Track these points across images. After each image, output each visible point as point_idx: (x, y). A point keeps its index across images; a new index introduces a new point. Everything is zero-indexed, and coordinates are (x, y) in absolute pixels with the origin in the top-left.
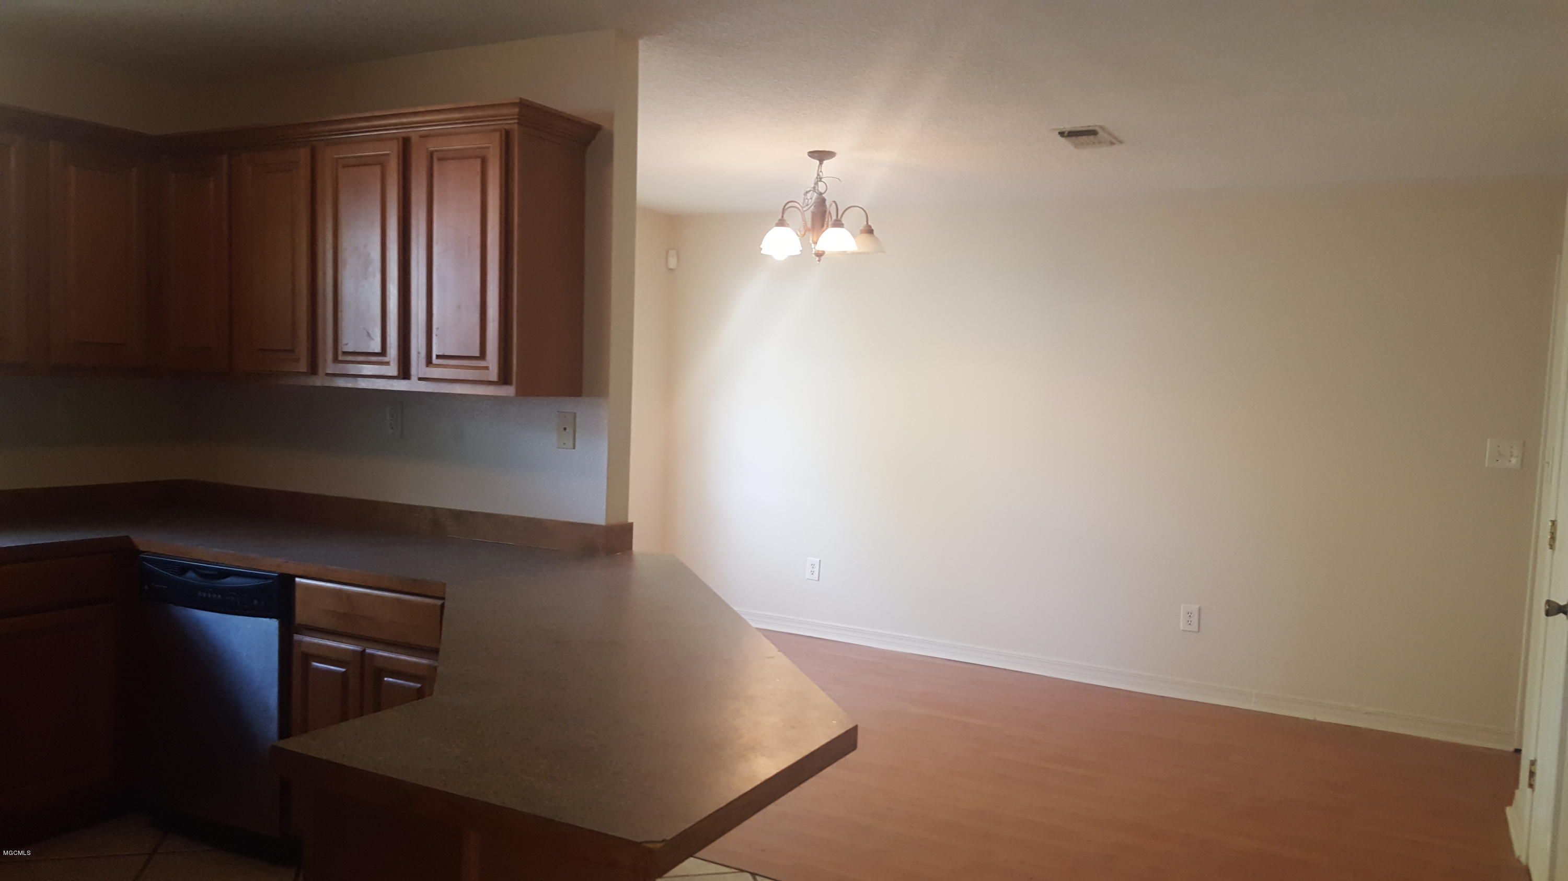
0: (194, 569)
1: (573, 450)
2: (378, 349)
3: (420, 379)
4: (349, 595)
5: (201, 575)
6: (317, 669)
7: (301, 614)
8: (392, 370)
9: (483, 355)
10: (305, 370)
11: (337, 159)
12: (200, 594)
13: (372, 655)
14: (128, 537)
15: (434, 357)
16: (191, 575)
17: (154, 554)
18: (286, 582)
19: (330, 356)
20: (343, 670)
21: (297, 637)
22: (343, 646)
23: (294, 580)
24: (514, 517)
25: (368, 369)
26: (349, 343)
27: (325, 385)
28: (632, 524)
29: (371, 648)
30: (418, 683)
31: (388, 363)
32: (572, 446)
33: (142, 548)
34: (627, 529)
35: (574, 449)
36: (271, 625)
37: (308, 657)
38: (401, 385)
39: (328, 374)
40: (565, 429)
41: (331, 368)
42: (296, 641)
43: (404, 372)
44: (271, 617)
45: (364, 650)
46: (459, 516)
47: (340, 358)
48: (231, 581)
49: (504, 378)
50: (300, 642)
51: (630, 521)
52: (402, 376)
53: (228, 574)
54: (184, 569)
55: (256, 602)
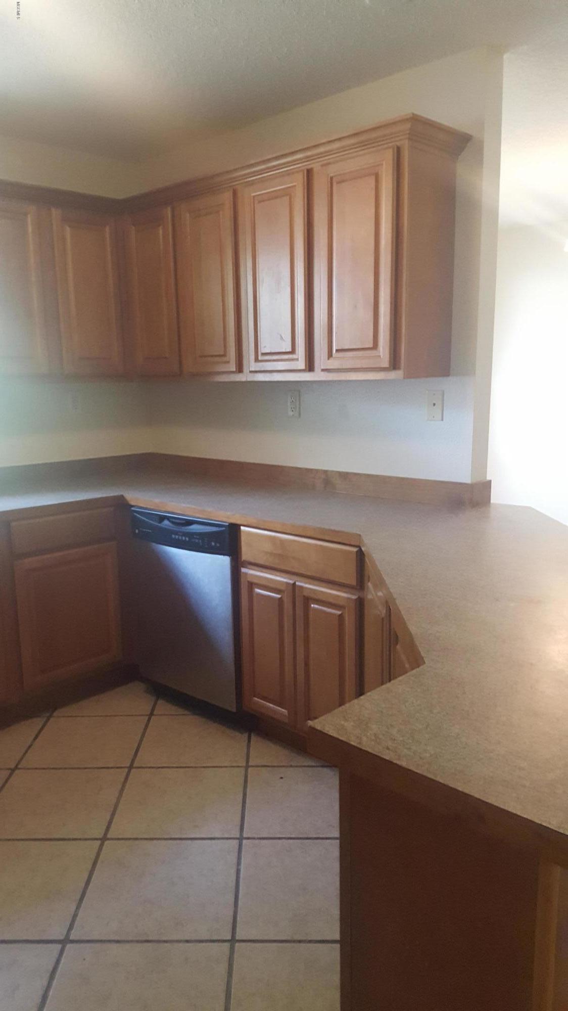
0: (168, 518)
1: (442, 422)
2: (289, 349)
3: (323, 370)
4: (282, 541)
5: (173, 523)
6: (259, 594)
7: (246, 553)
8: (301, 364)
9: (375, 346)
10: (234, 370)
11: (254, 197)
12: (173, 536)
13: (301, 587)
14: (122, 496)
15: (334, 351)
16: (166, 522)
17: (141, 508)
18: (234, 529)
19: (252, 357)
20: (279, 596)
21: (243, 570)
22: (278, 578)
23: (240, 528)
24: (390, 477)
25: (280, 366)
26: (266, 346)
27: (249, 380)
28: (490, 482)
29: (301, 582)
30: (339, 610)
31: (297, 359)
32: (440, 418)
33: (132, 503)
34: (487, 485)
35: (442, 420)
36: (224, 561)
37: (251, 585)
38: (307, 377)
39: (251, 372)
40: (434, 404)
41: (254, 366)
42: (243, 573)
43: (310, 366)
44: (224, 555)
45: (294, 584)
46: (344, 476)
47: (260, 358)
48: (195, 528)
49: (394, 364)
50: (246, 574)
51: (488, 478)
52: (308, 369)
53: (190, 523)
54: (162, 518)
55: (213, 544)
